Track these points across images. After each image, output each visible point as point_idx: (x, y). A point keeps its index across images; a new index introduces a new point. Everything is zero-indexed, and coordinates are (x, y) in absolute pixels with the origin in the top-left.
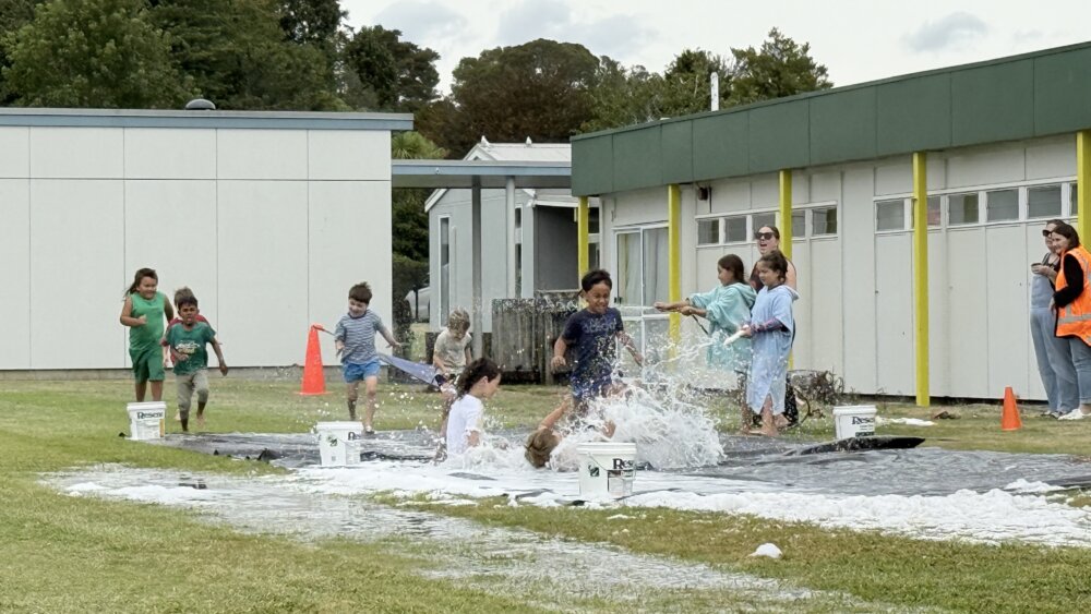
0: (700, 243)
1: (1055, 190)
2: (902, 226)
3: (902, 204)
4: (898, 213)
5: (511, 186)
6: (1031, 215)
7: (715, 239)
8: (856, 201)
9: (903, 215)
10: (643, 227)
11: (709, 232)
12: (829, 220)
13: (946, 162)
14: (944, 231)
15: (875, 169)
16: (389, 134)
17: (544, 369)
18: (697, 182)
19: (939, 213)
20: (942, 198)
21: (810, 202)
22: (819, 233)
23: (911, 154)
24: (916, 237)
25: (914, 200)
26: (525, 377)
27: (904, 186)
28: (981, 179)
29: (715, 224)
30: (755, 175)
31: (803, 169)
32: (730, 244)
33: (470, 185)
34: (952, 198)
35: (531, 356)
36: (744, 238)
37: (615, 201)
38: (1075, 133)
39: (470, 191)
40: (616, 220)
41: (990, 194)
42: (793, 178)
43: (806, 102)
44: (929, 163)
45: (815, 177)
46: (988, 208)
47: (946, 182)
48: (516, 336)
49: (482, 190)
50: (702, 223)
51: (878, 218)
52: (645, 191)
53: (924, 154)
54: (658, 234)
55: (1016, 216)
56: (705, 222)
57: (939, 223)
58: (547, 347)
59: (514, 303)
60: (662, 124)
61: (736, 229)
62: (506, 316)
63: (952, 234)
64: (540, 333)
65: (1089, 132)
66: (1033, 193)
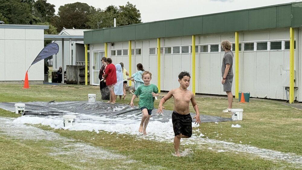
0: (112, 55)
1: (187, 47)
2: (155, 53)
3: (155, 49)
4: (154, 51)
5: (70, 40)
7: (115, 54)
8: (145, 48)
10: (99, 51)
11: (114, 53)
12: (139, 52)
13: (165, 40)
14: (164, 55)
15: (149, 41)
16: (43, 30)
17: (78, 81)
18: (111, 42)
19: (163, 51)
20: (164, 48)
21: (135, 48)
22: (137, 54)
23: (157, 38)
24: (158, 56)
25: (158, 48)
26: (73, 82)
27: (156, 45)
28: (172, 44)
29: (115, 51)
30: (123, 41)
31: (134, 40)
32: (118, 56)
33: (62, 40)
34: (166, 48)
35: (75, 78)
36: (121, 54)
37: (93, 45)
38: (192, 35)
39: (61, 42)
40: (93, 49)
41: (173, 47)
42: (132, 42)
43: (135, 26)
44: (161, 40)
45: (136, 42)
46: (173, 50)
47: (164, 44)
48: (72, 73)
50: (112, 51)
51: (150, 52)
52: (100, 44)
53: (159, 39)
54: (102, 53)
55: (179, 52)
57: (163, 53)
58: (78, 76)
59: (71, 66)
60: (103, 29)
61: (119, 53)
62: (69, 69)
63: (166, 56)
64: (77, 73)
65: (194, 36)
66: (183, 47)
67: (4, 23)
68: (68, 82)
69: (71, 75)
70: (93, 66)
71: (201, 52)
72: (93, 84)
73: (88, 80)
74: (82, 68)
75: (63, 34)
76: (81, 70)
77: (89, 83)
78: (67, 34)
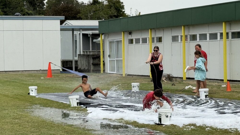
0: (129, 44)
1: (216, 34)
2: (178, 41)
3: (178, 36)
4: (177, 38)
5: (81, 30)
6: (210, 39)
7: (132, 43)
9: (178, 39)
10: (115, 40)
12: (160, 40)
13: (189, 28)
14: (188, 42)
15: (171, 29)
16: (60, 21)
17: (90, 69)
18: (128, 31)
19: (187, 39)
20: (188, 35)
21: (156, 36)
22: (157, 42)
23: (181, 26)
24: (182, 43)
26: (86, 70)
27: (181, 32)
28: (197, 32)
29: (132, 40)
30: (142, 30)
31: (154, 29)
32: (136, 44)
33: (72, 30)
34: (190, 35)
35: (87, 66)
36: (140, 43)
37: (108, 35)
38: (223, 22)
39: (72, 31)
40: (108, 39)
41: (200, 35)
42: (152, 30)
44: (185, 28)
45: (157, 30)
46: (199, 37)
47: (189, 32)
49: (74, 31)
50: (129, 40)
51: (172, 39)
53: (184, 26)
54: (118, 42)
55: (206, 40)
56: (130, 40)
57: (187, 40)
58: (91, 64)
59: (83, 55)
60: (121, 19)
61: (138, 41)
62: (81, 58)
63: (190, 43)
64: (89, 61)
65: (226, 22)
66: (211, 35)
67: (21, 15)
68: (80, 71)
69: (83, 63)
70: (108, 54)
71: (232, 38)
72: (109, 72)
73: (103, 69)
74: (95, 56)
75: (66, 25)
76: (94, 58)
77: (104, 71)
78: (70, 25)
